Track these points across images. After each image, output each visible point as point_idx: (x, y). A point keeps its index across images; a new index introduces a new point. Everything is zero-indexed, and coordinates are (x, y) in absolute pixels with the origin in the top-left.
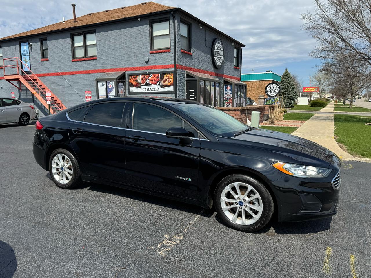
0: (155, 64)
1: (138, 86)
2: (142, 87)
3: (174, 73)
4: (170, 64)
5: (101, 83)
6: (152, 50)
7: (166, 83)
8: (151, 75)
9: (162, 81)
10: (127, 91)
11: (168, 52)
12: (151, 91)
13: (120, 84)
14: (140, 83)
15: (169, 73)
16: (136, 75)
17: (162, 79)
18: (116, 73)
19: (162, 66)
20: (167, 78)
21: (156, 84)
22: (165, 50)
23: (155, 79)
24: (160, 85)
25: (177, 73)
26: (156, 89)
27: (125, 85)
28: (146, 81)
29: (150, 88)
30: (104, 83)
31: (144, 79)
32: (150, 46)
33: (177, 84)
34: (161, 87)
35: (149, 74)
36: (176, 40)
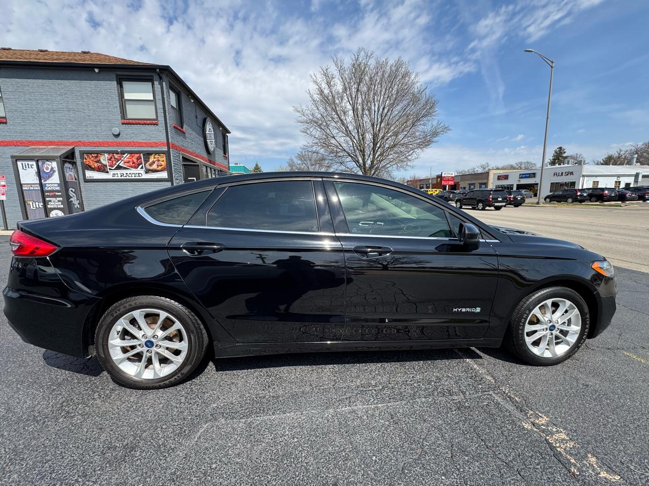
0: (132, 140)
1: (102, 169)
2: (112, 172)
3: (167, 153)
4: (159, 141)
5: (24, 163)
6: (124, 119)
7: (154, 167)
8: (126, 154)
9: (148, 164)
10: (81, 177)
11: (154, 124)
12: (128, 178)
13: (67, 165)
14: (106, 166)
15: (158, 154)
16: (97, 154)
17: (146, 161)
18: (54, 148)
19: (145, 143)
20: (155, 160)
21: (136, 167)
22: (148, 122)
23: (135, 161)
24: (144, 169)
25: (171, 155)
26: (138, 175)
27: (76, 168)
28: (118, 164)
29: (127, 174)
30: (34, 163)
31: (113, 159)
32: (121, 113)
33: (173, 169)
34: (146, 172)
35: (123, 153)
36: (167, 109)
